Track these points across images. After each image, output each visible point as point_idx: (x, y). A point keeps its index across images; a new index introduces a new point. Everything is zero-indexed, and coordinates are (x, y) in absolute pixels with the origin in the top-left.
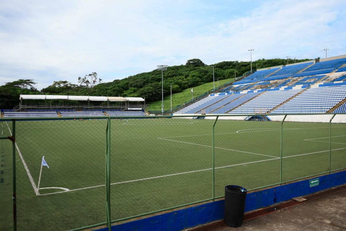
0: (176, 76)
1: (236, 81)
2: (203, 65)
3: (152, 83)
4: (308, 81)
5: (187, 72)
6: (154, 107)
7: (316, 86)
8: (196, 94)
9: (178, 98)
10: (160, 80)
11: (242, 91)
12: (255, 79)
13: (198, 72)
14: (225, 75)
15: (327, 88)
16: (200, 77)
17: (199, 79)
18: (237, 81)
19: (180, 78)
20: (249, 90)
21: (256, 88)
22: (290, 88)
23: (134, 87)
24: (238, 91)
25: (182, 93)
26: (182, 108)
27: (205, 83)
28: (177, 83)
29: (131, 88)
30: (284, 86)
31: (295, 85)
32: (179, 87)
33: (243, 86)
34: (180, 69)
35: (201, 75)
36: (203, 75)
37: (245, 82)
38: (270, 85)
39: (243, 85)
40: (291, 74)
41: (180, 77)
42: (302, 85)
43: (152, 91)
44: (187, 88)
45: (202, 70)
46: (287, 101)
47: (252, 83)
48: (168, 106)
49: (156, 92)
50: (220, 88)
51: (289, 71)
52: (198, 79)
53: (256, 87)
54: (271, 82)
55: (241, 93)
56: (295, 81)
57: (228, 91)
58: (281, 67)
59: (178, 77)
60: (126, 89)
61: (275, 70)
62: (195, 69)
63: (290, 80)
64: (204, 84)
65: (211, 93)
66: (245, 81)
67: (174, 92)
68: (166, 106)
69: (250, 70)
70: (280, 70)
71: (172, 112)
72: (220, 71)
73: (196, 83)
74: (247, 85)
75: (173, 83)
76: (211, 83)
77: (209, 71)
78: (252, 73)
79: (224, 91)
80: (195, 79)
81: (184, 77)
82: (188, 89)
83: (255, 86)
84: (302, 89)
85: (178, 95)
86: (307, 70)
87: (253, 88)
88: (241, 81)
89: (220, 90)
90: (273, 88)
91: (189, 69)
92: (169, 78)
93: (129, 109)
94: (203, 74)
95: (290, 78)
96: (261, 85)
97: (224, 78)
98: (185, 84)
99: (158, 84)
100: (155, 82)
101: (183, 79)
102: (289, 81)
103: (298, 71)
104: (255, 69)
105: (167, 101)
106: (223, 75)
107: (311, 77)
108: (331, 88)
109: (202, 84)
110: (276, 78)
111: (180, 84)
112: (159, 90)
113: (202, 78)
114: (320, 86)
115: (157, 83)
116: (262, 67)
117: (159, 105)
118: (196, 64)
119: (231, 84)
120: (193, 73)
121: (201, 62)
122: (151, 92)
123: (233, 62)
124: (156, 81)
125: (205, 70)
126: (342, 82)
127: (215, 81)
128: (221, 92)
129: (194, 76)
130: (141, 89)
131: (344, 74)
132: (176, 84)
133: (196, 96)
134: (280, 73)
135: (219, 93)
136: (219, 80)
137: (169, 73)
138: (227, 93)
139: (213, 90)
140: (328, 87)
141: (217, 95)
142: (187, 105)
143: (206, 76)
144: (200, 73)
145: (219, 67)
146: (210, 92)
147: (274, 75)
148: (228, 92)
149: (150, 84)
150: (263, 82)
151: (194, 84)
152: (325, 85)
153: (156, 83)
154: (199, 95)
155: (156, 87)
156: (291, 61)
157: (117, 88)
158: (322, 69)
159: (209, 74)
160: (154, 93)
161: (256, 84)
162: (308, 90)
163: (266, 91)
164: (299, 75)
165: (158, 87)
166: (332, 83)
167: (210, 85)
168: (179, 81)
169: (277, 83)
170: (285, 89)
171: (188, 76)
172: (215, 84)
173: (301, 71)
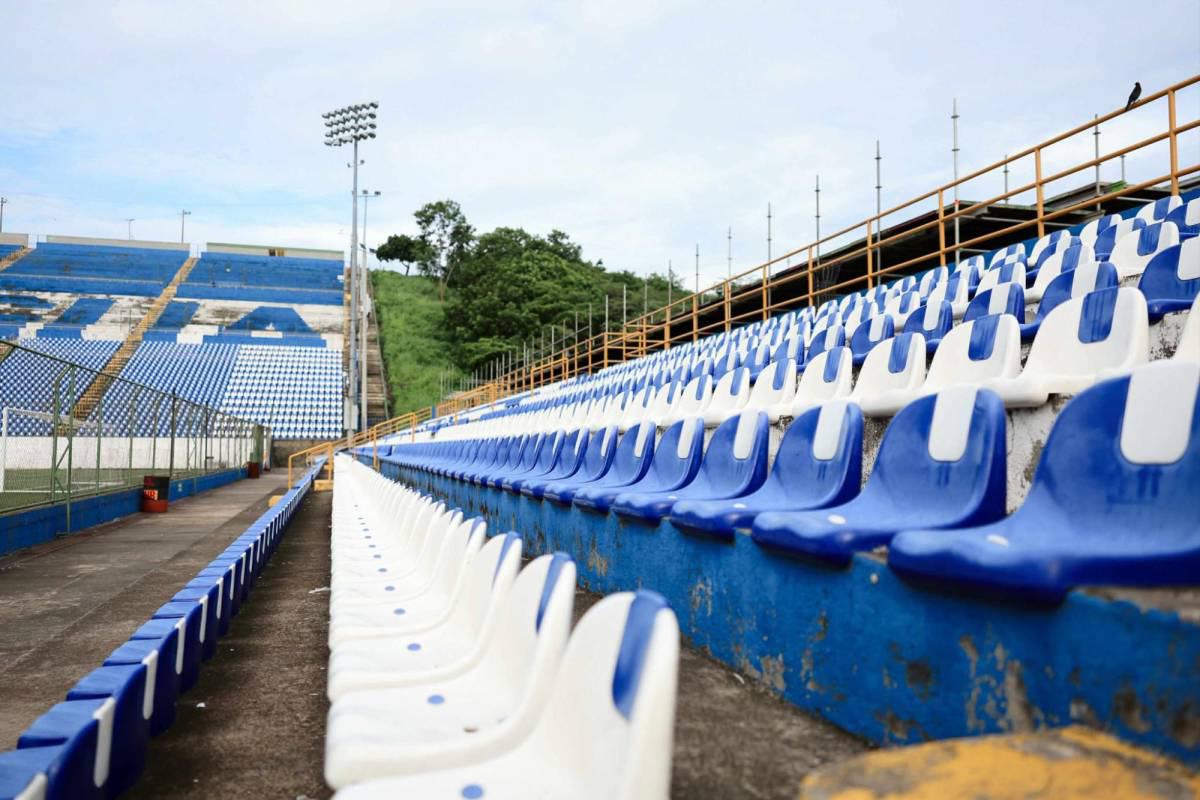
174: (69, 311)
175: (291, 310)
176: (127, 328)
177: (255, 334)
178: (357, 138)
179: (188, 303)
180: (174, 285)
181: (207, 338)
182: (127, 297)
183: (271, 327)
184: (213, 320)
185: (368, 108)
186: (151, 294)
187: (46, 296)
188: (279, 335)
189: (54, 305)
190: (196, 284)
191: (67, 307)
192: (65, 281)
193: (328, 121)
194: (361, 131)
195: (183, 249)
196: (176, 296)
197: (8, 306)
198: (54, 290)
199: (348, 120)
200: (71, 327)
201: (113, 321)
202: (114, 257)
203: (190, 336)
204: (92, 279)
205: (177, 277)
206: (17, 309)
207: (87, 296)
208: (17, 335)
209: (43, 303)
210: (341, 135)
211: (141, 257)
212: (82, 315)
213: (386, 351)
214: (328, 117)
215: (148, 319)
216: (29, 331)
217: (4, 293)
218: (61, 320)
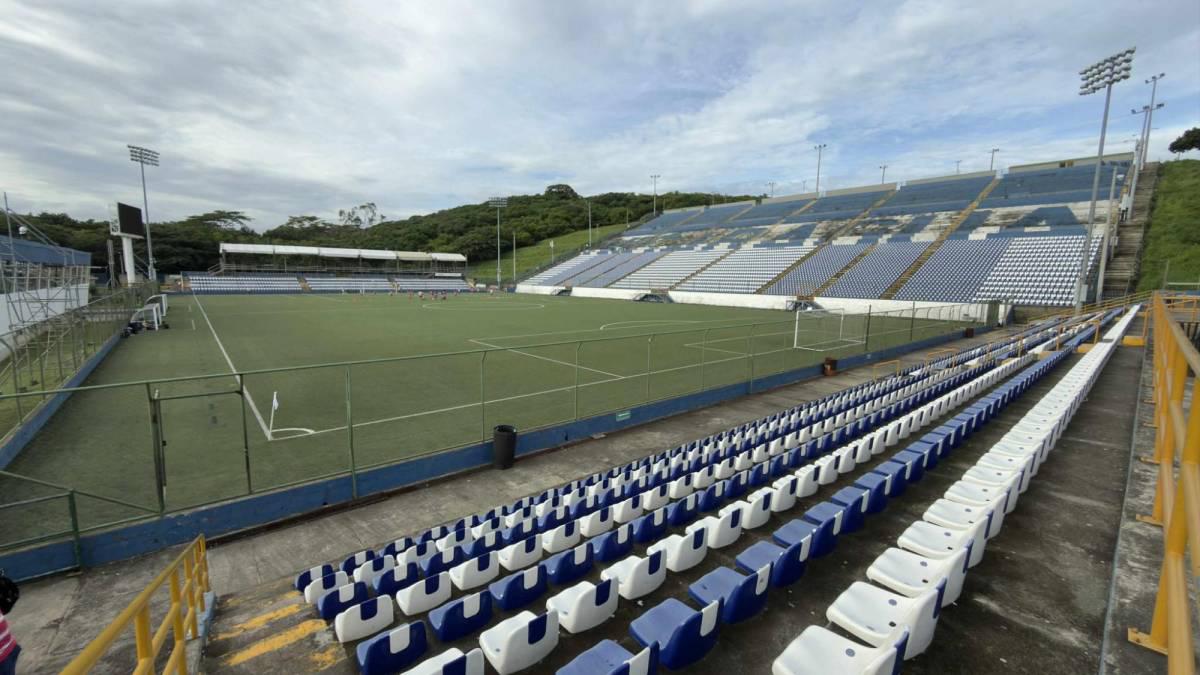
0: (525, 215)
1: (628, 230)
2: (575, 196)
3: (480, 226)
4: (740, 236)
5: (545, 210)
7: (748, 247)
9: (528, 256)
10: (494, 222)
11: (636, 247)
12: (659, 228)
13: (564, 210)
14: (610, 217)
15: (764, 250)
16: (567, 219)
17: (566, 223)
18: (630, 229)
19: (533, 220)
20: (647, 248)
21: (659, 245)
22: (710, 247)
23: (449, 232)
24: (630, 248)
25: (535, 247)
26: (533, 275)
27: (576, 231)
28: (526, 229)
29: (441, 235)
30: (702, 242)
31: (717, 243)
32: (530, 236)
33: (638, 240)
35: (570, 215)
37: (641, 232)
38: (680, 240)
39: (638, 238)
40: (715, 223)
41: (532, 218)
42: (729, 244)
44: (544, 238)
45: (574, 206)
46: (703, 269)
47: (653, 236)
48: (509, 270)
49: (486, 243)
50: (599, 242)
52: (564, 222)
53: (659, 243)
54: (683, 235)
55: (634, 252)
56: (720, 235)
57: (613, 247)
58: (702, 209)
59: (529, 217)
60: (433, 236)
61: (694, 212)
62: (559, 205)
63: (712, 234)
64: (574, 232)
65: (586, 249)
67: (521, 244)
69: (653, 210)
70: (700, 214)
71: (516, 282)
72: (602, 210)
73: (560, 231)
74: (645, 238)
75: (519, 228)
76: (586, 232)
78: (655, 217)
79: (607, 248)
80: (559, 223)
81: (539, 217)
82: (545, 241)
83: (657, 241)
84: (729, 249)
85: (528, 251)
86: (740, 218)
87: (654, 244)
88: (635, 231)
89: (600, 245)
90: (685, 246)
91: (549, 203)
92: (512, 219)
93: (437, 274)
94: (572, 213)
95: (713, 230)
96: (667, 240)
97: (608, 222)
98: (540, 230)
100: (485, 225)
103: (728, 217)
104: (660, 209)
105: (508, 261)
106: (608, 217)
107: (744, 230)
108: (771, 251)
109: (570, 233)
110: (692, 229)
111: (532, 231)
112: (494, 240)
113: (572, 222)
114: (755, 246)
116: (673, 207)
117: (494, 268)
118: (562, 195)
119: (620, 235)
120: (557, 211)
121: (572, 191)
123: (626, 195)
124: (489, 222)
126: (786, 241)
127: (594, 227)
128: (602, 249)
129: (557, 217)
130: (461, 238)
131: (793, 228)
132: (523, 231)
133: (558, 254)
135: (599, 250)
136: (601, 225)
138: (611, 251)
139: (589, 245)
140: (766, 248)
141: (594, 254)
142: (542, 270)
143: (576, 218)
144: (569, 211)
145: (602, 203)
146: (583, 249)
147: (691, 223)
148: (613, 250)
149: (477, 229)
150: (670, 234)
151: (557, 232)
152: (762, 245)
153: (489, 227)
154: (563, 253)
155: (489, 234)
156: (720, 199)
157: (417, 234)
158: (762, 217)
159: (583, 215)
160: (484, 246)
161: (659, 238)
162: (736, 252)
163: (672, 250)
164: (727, 225)
166: (773, 241)
167: (584, 235)
168: (530, 225)
169: (691, 237)
170: (703, 248)
171: (547, 216)
172: (593, 234)
173: (732, 218)
174: (909, 225)
175: (1066, 208)
176: (938, 233)
177: (1027, 230)
178: (1110, 83)
179: (984, 212)
180: (978, 200)
181: (990, 236)
182: (945, 213)
183: (1044, 223)
184: (998, 222)
185: (1124, 55)
186: (959, 208)
187: (898, 218)
188: (1048, 229)
189: (901, 222)
190: (992, 198)
191: (908, 222)
192: (912, 207)
193: (1084, 76)
194: (1115, 76)
195: (991, 174)
196: (977, 208)
197: (877, 226)
198: (903, 213)
199: (1103, 71)
200: (906, 235)
201: (931, 229)
202: (943, 188)
203: (979, 235)
204: (928, 204)
205: (981, 194)
206: (881, 227)
207: (922, 215)
208: (877, 241)
209: (896, 222)
210: (1096, 84)
211: (961, 185)
212: (915, 227)
213: (1149, 234)
214: (1085, 73)
215: (953, 225)
216: (883, 240)
217: (877, 219)
218: (903, 231)
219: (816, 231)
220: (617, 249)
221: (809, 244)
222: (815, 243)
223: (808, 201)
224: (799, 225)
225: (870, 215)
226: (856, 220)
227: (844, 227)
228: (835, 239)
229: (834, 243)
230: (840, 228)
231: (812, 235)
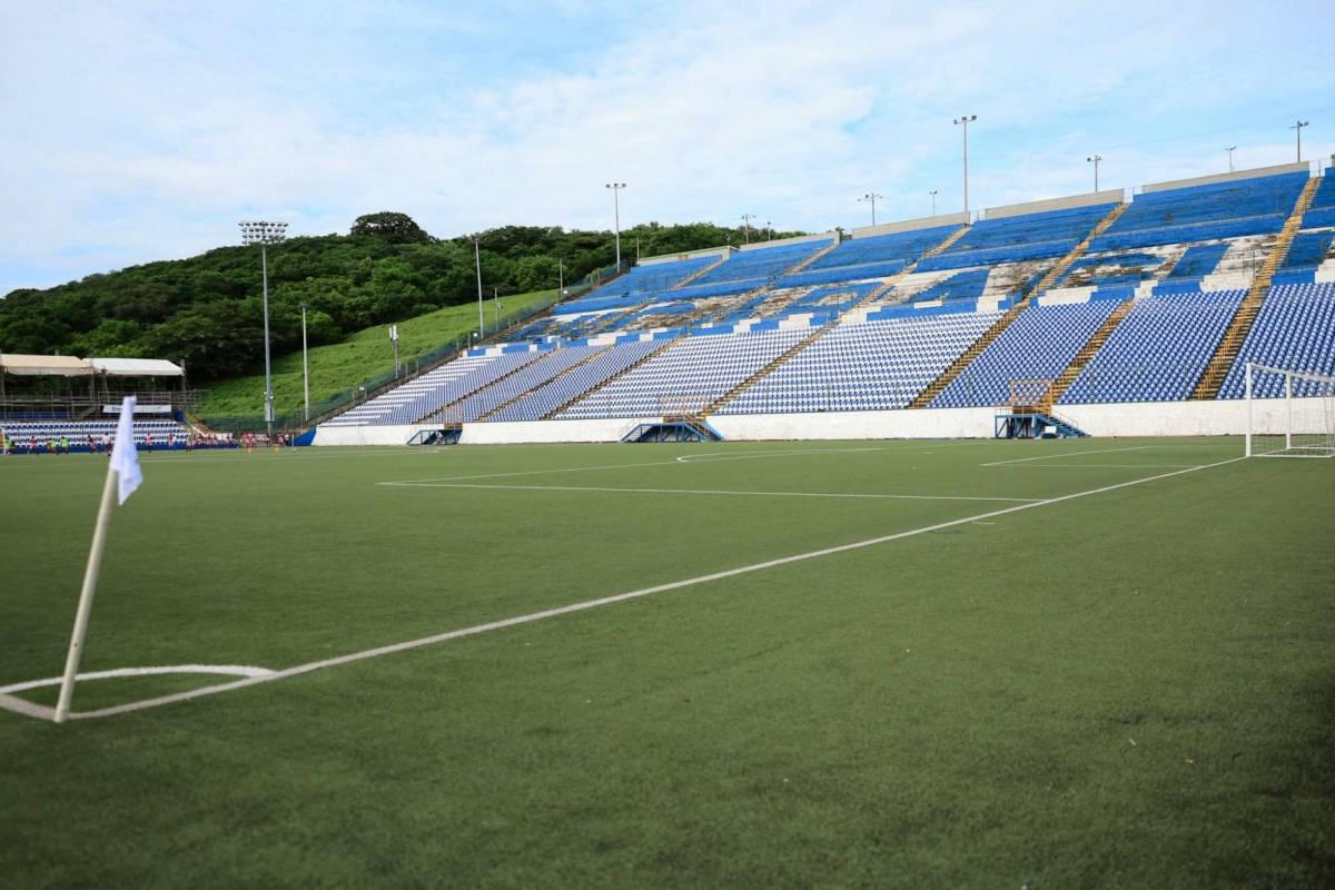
0: (316, 275)
1: (563, 301)
4: (827, 300)
5: (362, 262)
6: (221, 401)
7: (855, 317)
8: (408, 349)
9: (332, 366)
10: (242, 291)
11: (594, 336)
12: (637, 293)
13: (408, 264)
14: (516, 277)
15: (896, 324)
16: (415, 282)
17: (413, 291)
18: (568, 298)
19: (335, 287)
20: (620, 333)
21: (646, 326)
22: (770, 324)
23: (126, 316)
24: (579, 338)
25: (346, 345)
26: (352, 404)
27: (441, 307)
28: (320, 306)
29: (106, 322)
30: (746, 317)
31: (782, 317)
32: (332, 320)
33: (594, 319)
34: (330, 248)
35: (422, 274)
36: (427, 275)
37: (597, 304)
38: (694, 315)
39: (594, 316)
40: (764, 278)
41: (331, 281)
42: (811, 315)
43: (210, 334)
44: (363, 326)
45: (426, 256)
47: (628, 309)
48: (286, 399)
49: (227, 338)
50: (504, 327)
51: (756, 267)
52: (410, 290)
53: (644, 323)
54: (697, 304)
55: (591, 342)
56: (781, 300)
57: (538, 336)
58: (724, 253)
59: (325, 280)
60: (85, 325)
61: (707, 261)
62: (395, 253)
63: (763, 299)
64: (433, 311)
65: (469, 344)
66: (599, 302)
67: (317, 340)
68: (282, 398)
69: (614, 261)
70: (723, 264)
71: (313, 423)
72: (500, 263)
73: (403, 308)
74: (609, 315)
75: (302, 304)
76: (467, 308)
77: (454, 260)
78: (621, 273)
79: (524, 339)
80: (399, 292)
81: (349, 281)
83: (639, 319)
84: (814, 327)
85: (332, 354)
86: (816, 265)
87: (635, 327)
88: (583, 301)
89: (507, 333)
90: (707, 326)
91: (365, 251)
92: (286, 284)
93: (109, 409)
94: (427, 270)
95: (763, 292)
96: (662, 316)
97: (514, 288)
98: (354, 309)
99: (236, 307)
100: (222, 299)
101: (347, 288)
102: (761, 300)
103: (788, 265)
104: (629, 257)
105: (282, 379)
106: (511, 277)
107: (834, 290)
108: (909, 324)
109: (427, 311)
110: (715, 292)
111: (334, 310)
112: (245, 329)
113: (428, 288)
114: (871, 316)
115: (232, 303)
116: (657, 253)
117: (247, 396)
118: (392, 233)
119: (546, 312)
120: (390, 266)
122: (207, 338)
124: (224, 292)
125: (437, 258)
126: (937, 303)
128: (510, 341)
129: (393, 277)
130: (158, 327)
131: (941, 280)
132: (318, 309)
133: (409, 357)
134: (723, 272)
135: (506, 345)
137: (285, 261)
138: (536, 346)
139: (479, 335)
140: (897, 320)
141: (495, 352)
142: (373, 392)
143: (441, 280)
144: (417, 268)
146: (468, 342)
147: (704, 280)
148: (538, 341)
149: (197, 306)
150: (666, 304)
151: (396, 312)
152: (886, 314)
154: (419, 355)
155: (229, 317)
157: (41, 321)
158: (864, 262)
159: (455, 272)
160: (221, 345)
161: (646, 312)
162: (833, 331)
163: (683, 335)
164: (792, 281)
165: (238, 320)
166: (908, 306)
167: (462, 315)
168: (329, 296)
169: (717, 306)
170: (754, 327)
171: (367, 277)
172: (485, 312)
173: (796, 269)
174: (1181, 263)
176: (1250, 273)
179: (1320, 233)
180: (1297, 215)
182: (1242, 238)
186: (1271, 229)
189: (1164, 259)
190: (1326, 209)
192: (1170, 231)
195: (1299, 169)
196: (1302, 227)
197: (1117, 267)
198: (1160, 243)
200: (1186, 280)
201: (1232, 268)
202: (1218, 196)
204: (1200, 224)
205: (1299, 204)
206: (1126, 269)
207: (1197, 244)
208: (1133, 296)
209: (1151, 259)
211: (1249, 189)
212: (1197, 266)
215: (1272, 259)
216: (1144, 290)
217: (1111, 254)
218: (1175, 274)
219: (990, 282)
220: (550, 339)
221: (988, 305)
222: (1001, 305)
223: (953, 228)
224: (951, 273)
225: (1092, 248)
226: (1069, 258)
227: (1048, 272)
228: (1041, 294)
229: (1042, 302)
230: (1042, 276)
231: (986, 291)
